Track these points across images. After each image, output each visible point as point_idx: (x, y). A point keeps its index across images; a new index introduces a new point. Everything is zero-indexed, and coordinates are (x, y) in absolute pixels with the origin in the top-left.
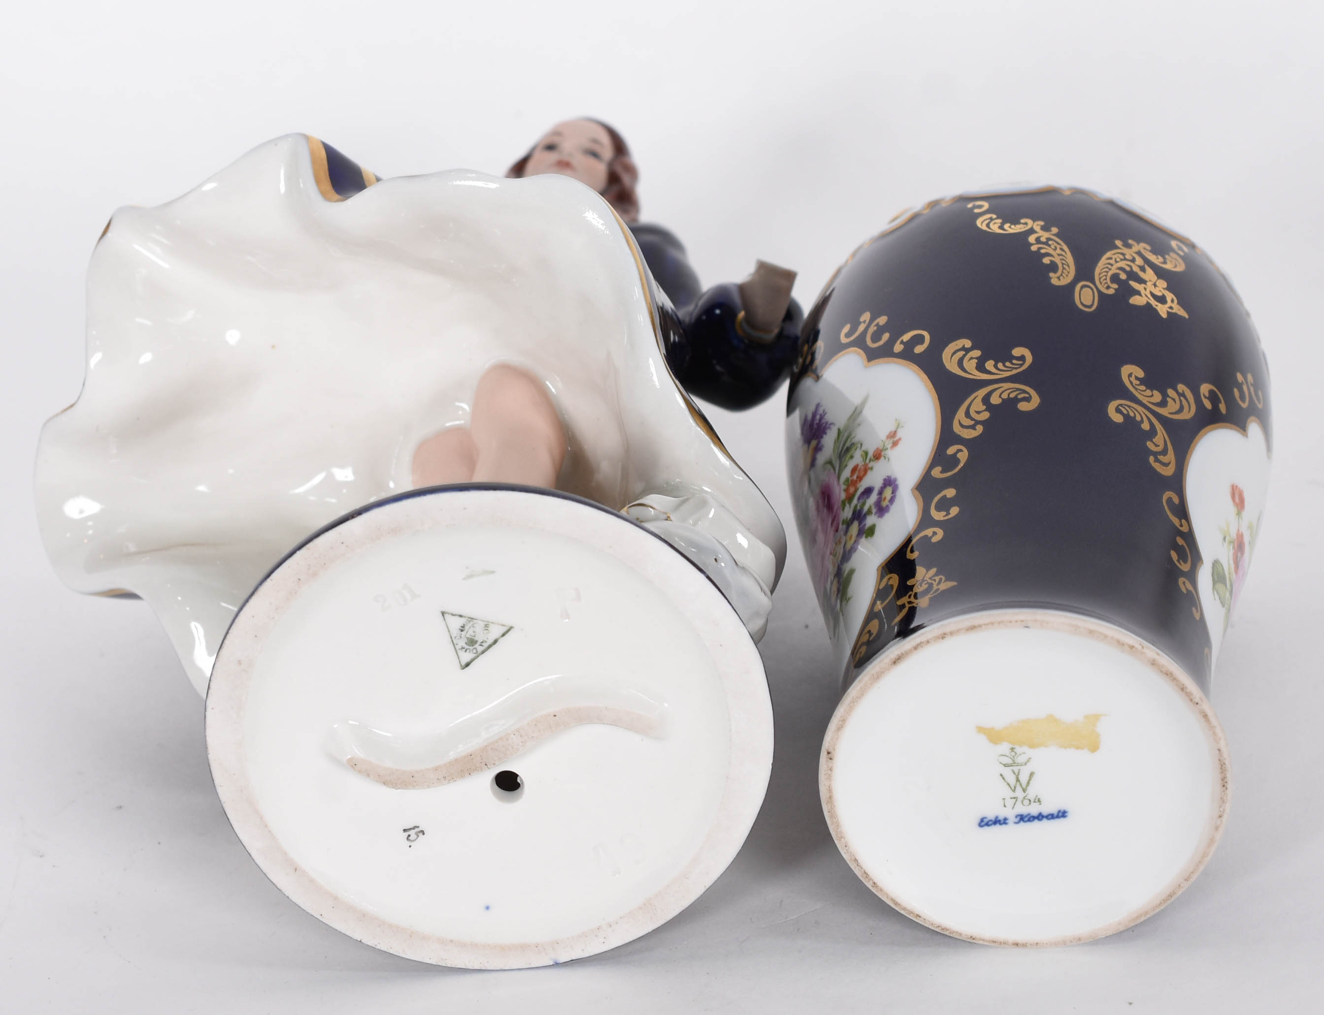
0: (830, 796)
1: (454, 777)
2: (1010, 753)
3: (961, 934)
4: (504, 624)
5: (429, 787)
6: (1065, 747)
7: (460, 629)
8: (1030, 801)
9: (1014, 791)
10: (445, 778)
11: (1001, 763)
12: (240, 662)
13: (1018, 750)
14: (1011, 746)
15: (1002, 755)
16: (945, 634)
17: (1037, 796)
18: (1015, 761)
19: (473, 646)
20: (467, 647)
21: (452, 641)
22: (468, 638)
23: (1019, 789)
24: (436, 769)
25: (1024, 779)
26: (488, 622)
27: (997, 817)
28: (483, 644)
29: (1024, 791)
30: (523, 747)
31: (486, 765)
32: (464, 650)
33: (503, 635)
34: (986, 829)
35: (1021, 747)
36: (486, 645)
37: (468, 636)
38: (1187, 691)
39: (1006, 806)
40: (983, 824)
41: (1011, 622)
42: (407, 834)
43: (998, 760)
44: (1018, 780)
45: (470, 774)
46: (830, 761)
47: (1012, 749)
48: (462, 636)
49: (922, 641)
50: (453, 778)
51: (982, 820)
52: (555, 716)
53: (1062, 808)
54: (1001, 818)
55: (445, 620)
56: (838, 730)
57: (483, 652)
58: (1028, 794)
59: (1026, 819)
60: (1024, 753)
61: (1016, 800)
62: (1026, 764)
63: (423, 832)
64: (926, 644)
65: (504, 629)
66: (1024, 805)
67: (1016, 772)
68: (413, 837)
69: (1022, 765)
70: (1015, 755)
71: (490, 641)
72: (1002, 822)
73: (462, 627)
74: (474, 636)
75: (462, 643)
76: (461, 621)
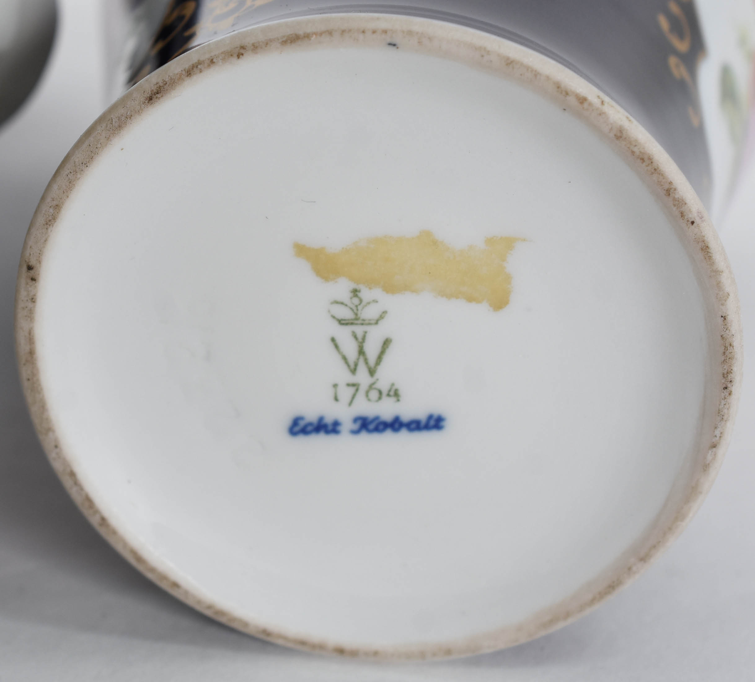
0: (30, 349)
2: (351, 298)
3: (246, 624)
6: (449, 296)
8: (380, 393)
9: (354, 371)
11: (333, 317)
13: (366, 294)
14: (353, 286)
15: (336, 302)
16: (243, 47)
17: (393, 385)
18: (359, 315)
23: (362, 370)
25: (372, 350)
27: (321, 419)
29: (372, 372)
34: (302, 440)
35: (370, 288)
38: (676, 196)
39: (339, 397)
40: (297, 429)
41: (363, 32)
43: (329, 311)
44: (361, 352)
46: (31, 283)
47: (355, 292)
49: (201, 59)
51: (296, 422)
53: (437, 410)
54: (329, 420)
56: (47, 224)
58: (377, 380)
59: (371, 427)
60: (375, 301)
61: (357, 390)
62: (377, 323)
64: (209, 66)
66: (369, 400)
67: (360, 336)
69: (369, 324)
70: (360, 304)
72: (330, 428)
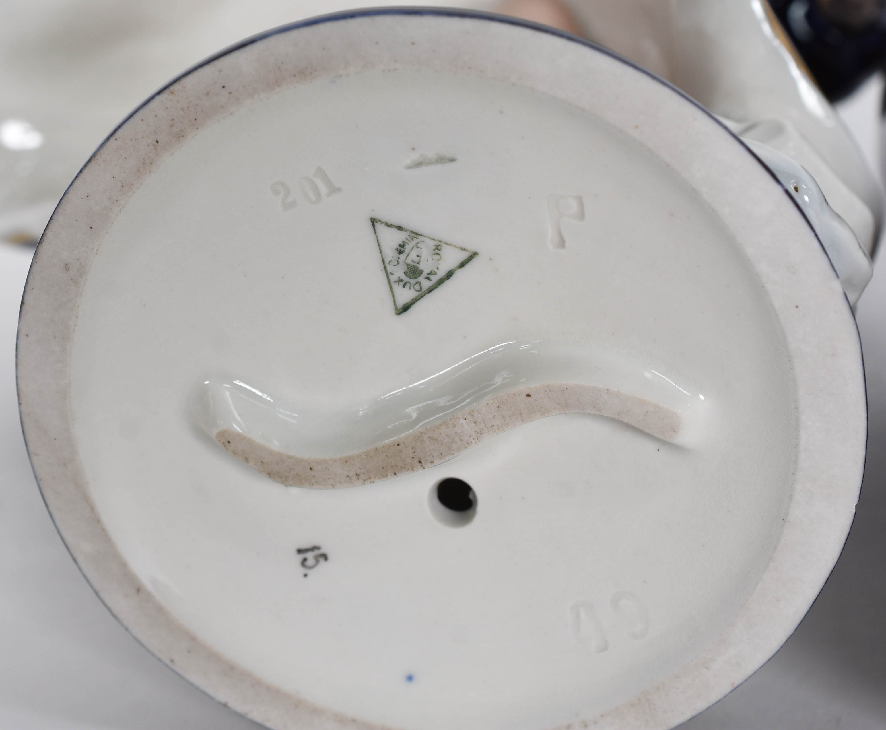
1: (372, 476)
4: (464, 247)
5: (333, 486)
7: (397, 249)
10: (358, 475)
12: (67, 268)
19: (416, 278)
20: (406, 279)
21: (385, 267)
22: (408, 265)
24: (346, 461)
26: (440, 242)
28: (431, 277)
30: (476, 440)
31: (420, 462)
32: (402, 284)
33: (462, 265)
36: (435, 279)
37: (409, 261)
42: (301, 557)
45: (395, 474)
48: (400, 261)
50: (370, 478)
52: (528, 395)
55: (375, 233)
57: (430, 290)
63: (325, 557)
65: (464, 256)
68: (311, 561)
71: (442, 273)
73: (400, 246)
74: (418, 263)
75: (399, 273)
76: (399, 237)
